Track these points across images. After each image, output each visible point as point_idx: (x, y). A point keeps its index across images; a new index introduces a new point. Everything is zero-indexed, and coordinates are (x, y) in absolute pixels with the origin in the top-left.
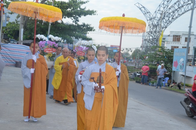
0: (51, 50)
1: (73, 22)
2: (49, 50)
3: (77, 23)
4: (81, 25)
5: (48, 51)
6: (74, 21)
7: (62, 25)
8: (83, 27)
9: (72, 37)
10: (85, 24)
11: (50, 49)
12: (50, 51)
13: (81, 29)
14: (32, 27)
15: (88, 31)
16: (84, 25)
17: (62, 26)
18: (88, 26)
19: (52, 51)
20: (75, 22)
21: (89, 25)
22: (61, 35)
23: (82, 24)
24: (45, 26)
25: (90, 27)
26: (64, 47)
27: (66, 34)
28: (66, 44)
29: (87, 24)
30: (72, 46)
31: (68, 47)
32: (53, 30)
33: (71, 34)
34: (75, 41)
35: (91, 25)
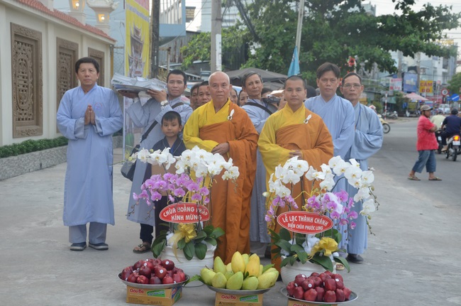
0: (195, 213)
1: (397, 7)
2: (185, 214)
3: (408, 8)
4: (421, 14)
5: (179, 217)
6: (400, 5)
7: (360, 16)
8: (428, 18)
9: (390, 51)
10: (432, 7)
11: (189, 209)
12: (188, 217)
13: (422, 23)
14: (273, 34)
15: (444, 27)
16: (429, 11)
17: (360, 20)
18: (444, 13)
19: (196, 217)
20: (402, 8)
21: (445, 10)
23: (424, 9)
24: (310, 28)
25: (450, 15)
26: (390, 86)
27: (372, 43)
28: (396, 79)
29: (439, 6)
30: (414, 84)
31: (401, 86)
32: (333, 37)
33: (389, 42)
34: (424, 69)
35: (451, 8)
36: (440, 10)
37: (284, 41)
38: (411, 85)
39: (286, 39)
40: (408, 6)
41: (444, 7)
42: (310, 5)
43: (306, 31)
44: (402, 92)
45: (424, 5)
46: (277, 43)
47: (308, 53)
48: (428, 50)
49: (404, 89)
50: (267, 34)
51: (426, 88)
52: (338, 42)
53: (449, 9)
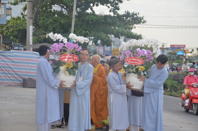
0: (72, 58)
1: (110, 11)
3: (116, 12)
4: (124, 16)
7: (92, 16)
8: (127, 18)
9: (109, 35)
10: (129, 13)
12: (69, 60)
13: (124, 21)
14: (47, 23)
15: (135, 23)
16: (128, 15)
17: (93, 18)
20: (113, 11)
21: (136, 15)
22: (92, 32)
24: (67, 21)
25: (138, 17)
26: (97, 51)
27: (100, 30)
28: (100, 47)
29: (133, 12)
30: (110, 50)
31: (103, 52)
32: (79, 26)
33: (108, 30)
34: (114, 41)
35: (138, 14)
36: (133, 14)
37: (53, 27)
38: (108, 51)
39: (54, 26)
40: (116, 10)
41: (135, 13)
42: (65, 7)
43: (65, 23)
44: (103, 55)
45: (125, 12)
46: (49, 28)
47: (66, 34)
48: (128, 35)
49: (104, 53)
50: (44, 23)
51: (116, 53)
52: (82, 29)
53: (137, 14)
